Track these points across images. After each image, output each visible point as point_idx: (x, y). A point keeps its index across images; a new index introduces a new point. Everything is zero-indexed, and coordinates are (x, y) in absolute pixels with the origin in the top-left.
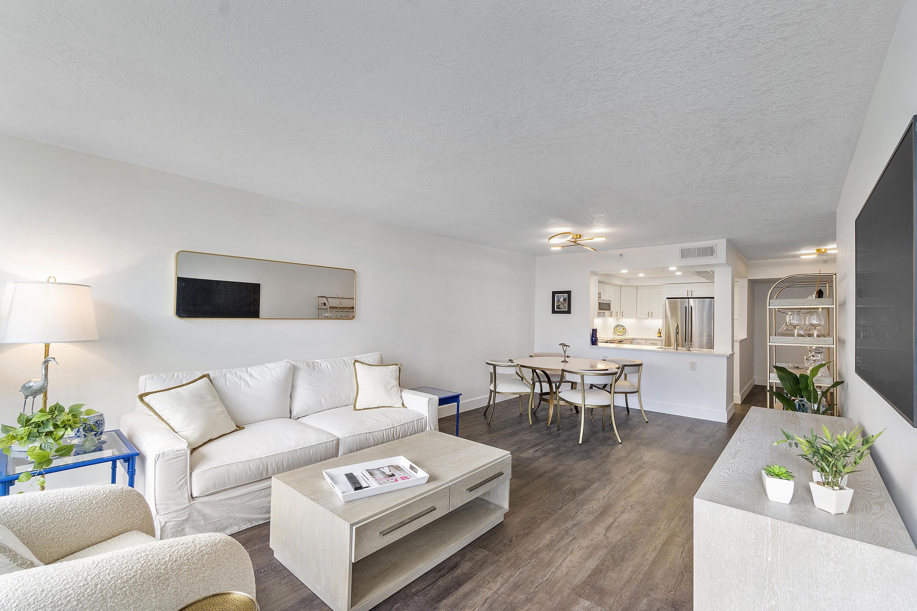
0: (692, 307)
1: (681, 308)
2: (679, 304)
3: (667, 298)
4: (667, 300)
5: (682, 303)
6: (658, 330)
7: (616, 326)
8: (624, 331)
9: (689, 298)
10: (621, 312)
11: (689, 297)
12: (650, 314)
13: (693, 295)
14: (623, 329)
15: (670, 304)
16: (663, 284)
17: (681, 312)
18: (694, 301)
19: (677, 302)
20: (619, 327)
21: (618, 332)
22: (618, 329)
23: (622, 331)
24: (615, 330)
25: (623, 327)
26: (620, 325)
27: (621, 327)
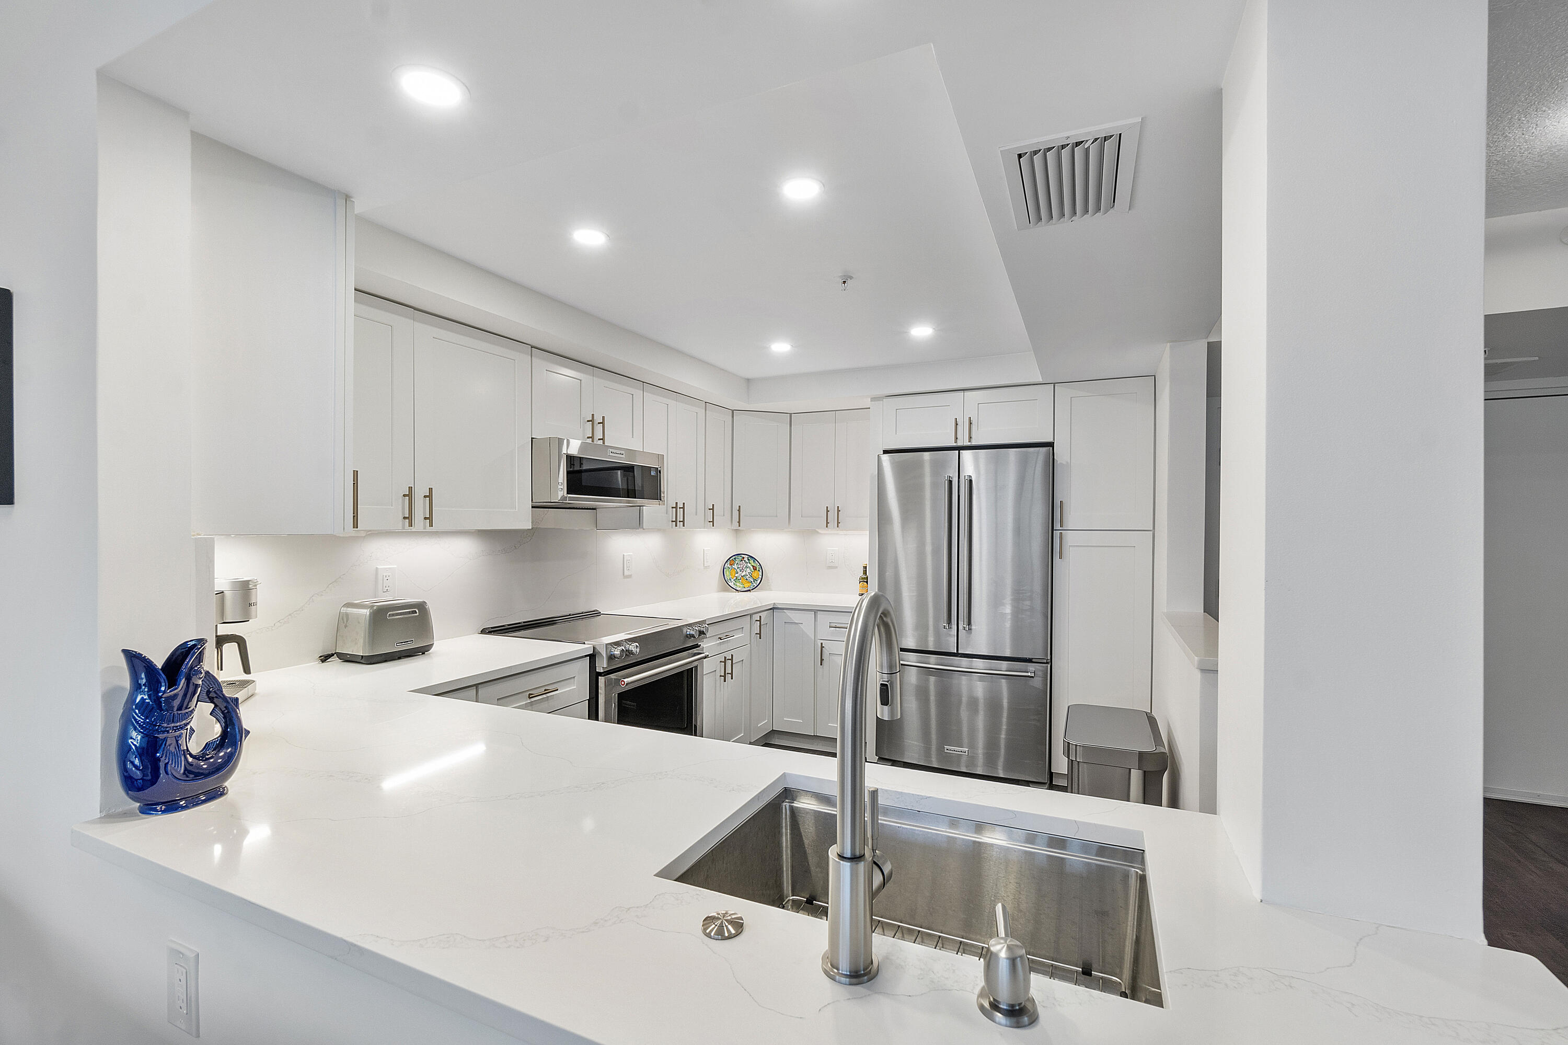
0: (971, 481)
1: (935, 485)
2: (927, 470)
3: (885, 452)
4: (885, 458)
5: (938, 468)
6: (862, 570)
7: (731, 560)
8: (755, 574)
9: (959, 449)
10: (736, 508)
11: (960, 443)
12: (832, 515)
13: (973, 436)
14: (755, 568)
15: (901, 473)
16: (874, 399)
17: (934, 500)
18: (976, 460)
19: (920, 465)
20: (742, 561)
21: (735, 578)
22: (738, 570)
23: (749, 576)
24: (727, 572)
25: (754, 561)
26: (743, 556)
27: (748, 561)
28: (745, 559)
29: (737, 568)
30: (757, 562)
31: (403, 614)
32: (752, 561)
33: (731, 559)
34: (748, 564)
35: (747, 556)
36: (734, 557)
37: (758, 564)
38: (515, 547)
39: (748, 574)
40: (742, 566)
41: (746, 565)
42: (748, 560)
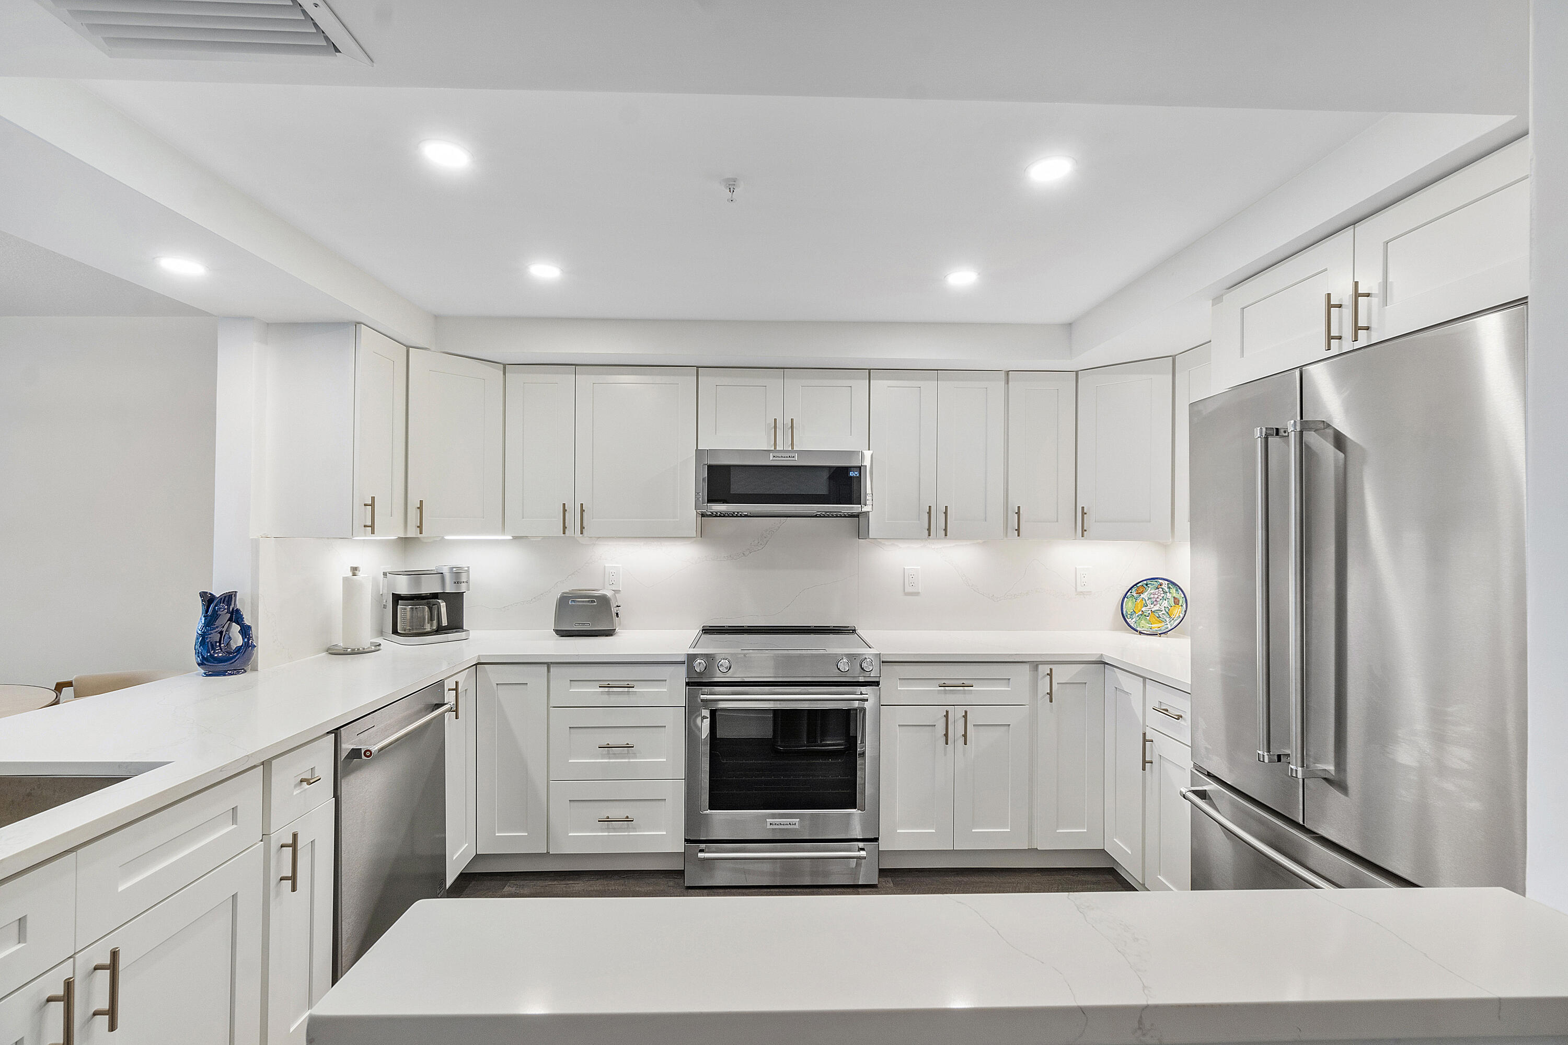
7: (1139, 586)
8: (1174, 611)
14: (1176, 601)
20: (1158, 588)
21: (1141, 613)
22: (1148, 602)
23: (1164, 612)
24: (1130, 604)
25: (1177, 590)
26: (1161, 581)
27: (1167, 590)
28: (1163, 587)
29: (1147, 599)
30: (1180, 592)
31: (583, 602)
32: (1173, 590)
33: (1140, 584)
34: (1168, 594)
35: (1166, 582)
36: (1145, 582)
37: (1183, 596)
38: (744, 554)
39: (1163, 608)
40: (1156, 596)
41: (1162, 595)
42: (1169, 588)
